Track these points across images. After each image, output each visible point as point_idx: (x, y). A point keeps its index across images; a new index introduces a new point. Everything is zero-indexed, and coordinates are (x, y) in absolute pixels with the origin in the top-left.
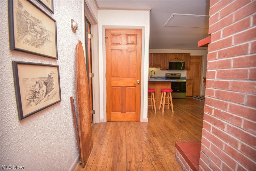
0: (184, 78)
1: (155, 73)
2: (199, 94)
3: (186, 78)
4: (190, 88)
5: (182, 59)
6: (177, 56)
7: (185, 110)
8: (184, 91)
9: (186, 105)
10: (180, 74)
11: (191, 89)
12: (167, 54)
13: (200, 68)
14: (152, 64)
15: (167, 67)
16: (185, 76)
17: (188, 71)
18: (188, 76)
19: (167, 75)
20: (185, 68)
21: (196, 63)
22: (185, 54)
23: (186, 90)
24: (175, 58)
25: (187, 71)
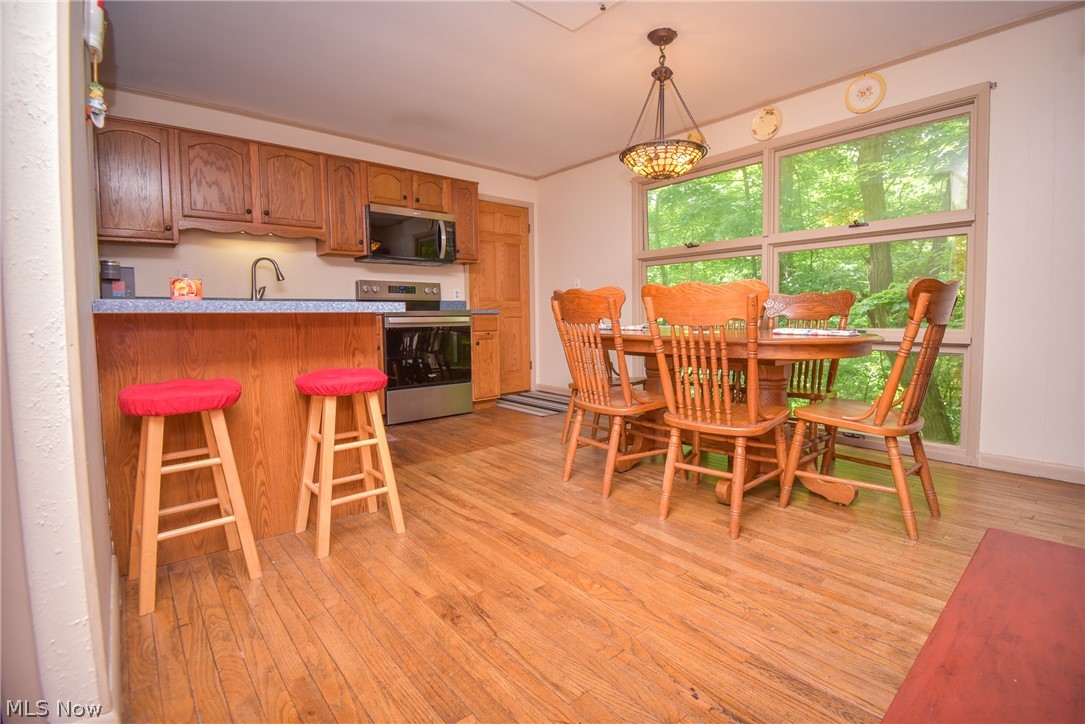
0: (458, 308)
1: (279, 277)
2: (529, 384)
3: (468, 308)
4: (491, 358)
5: (441, 206)
6: (415, 185)
7: (477, 486)
8: (464, 376)
9: (481, 453)
10: (438, 286)
11: (494, 360)
12: (358, 162)
13: (522, 262)
14: (257, 213)
15: (361, 243)
16: (462, 298)
17: (474, 276)
18: (476, 300)
19: (365, 288)
20: (458, 256)
21: (505, 235)
22: (454, 182)
23: (473, 368)
24: (405, 198)
25: (467, 275)
